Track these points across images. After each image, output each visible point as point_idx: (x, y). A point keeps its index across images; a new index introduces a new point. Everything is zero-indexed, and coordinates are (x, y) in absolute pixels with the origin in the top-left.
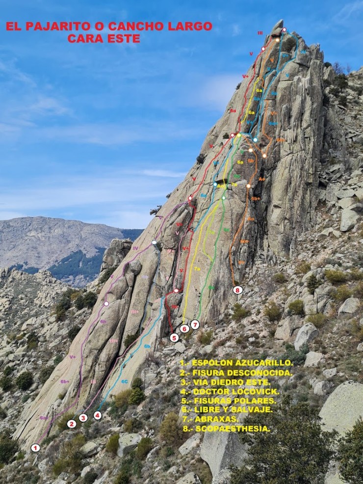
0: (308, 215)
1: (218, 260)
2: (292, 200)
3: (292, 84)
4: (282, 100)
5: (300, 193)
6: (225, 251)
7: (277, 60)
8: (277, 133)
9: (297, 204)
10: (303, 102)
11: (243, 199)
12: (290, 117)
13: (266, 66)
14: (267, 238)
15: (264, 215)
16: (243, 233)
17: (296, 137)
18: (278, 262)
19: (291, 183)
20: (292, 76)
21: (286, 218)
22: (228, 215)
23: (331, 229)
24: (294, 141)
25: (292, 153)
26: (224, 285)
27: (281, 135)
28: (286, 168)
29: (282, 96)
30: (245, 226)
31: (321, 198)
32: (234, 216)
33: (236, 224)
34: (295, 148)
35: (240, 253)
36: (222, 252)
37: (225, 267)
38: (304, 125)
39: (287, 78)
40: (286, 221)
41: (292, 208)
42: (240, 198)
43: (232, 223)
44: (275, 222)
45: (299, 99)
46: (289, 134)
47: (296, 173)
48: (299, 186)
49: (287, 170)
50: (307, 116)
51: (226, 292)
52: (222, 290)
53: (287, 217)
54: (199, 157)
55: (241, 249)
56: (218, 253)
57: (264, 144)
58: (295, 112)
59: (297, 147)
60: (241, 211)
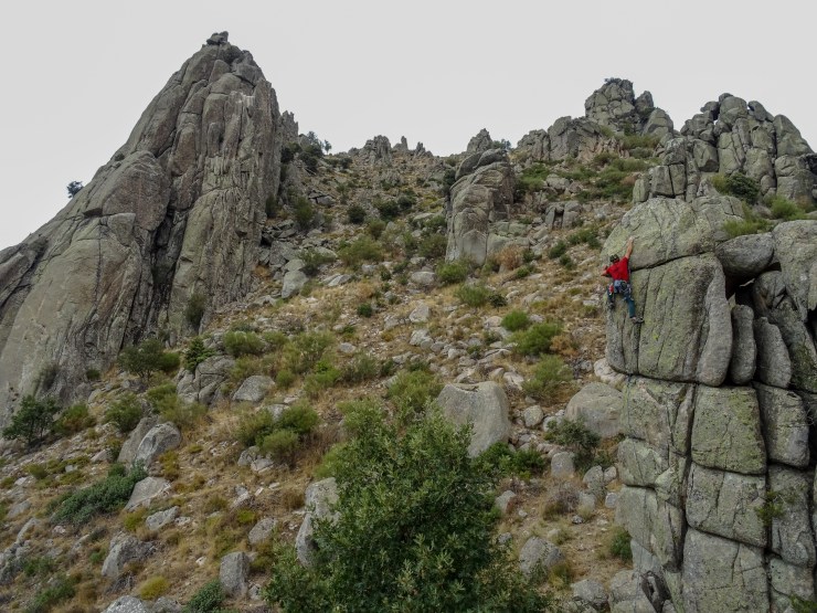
0: (238, 278)
1: (61, 335)
2: (211, 252)
3: (227, 98)
4: (211, 116)
5: (226, 244)
6: (78, 320)
7: (210, 68)
8: (200, 160)
9: (219, 259)
10: (242, 124)
11: (125, 241)
12: (221, 140)
13: (193, 73)
14: (166, 309)
15: (169, 276)
16: (118, 294)
17: (228, 167)
18: (178, 343)
19: (212, 228)
20: (228, 88)
21: (199, 279)
22: (93, 262)
23: (268, 297)
24: (224, 173)
25: (220, 188)
26: (65, 378)
27: (206, 163)
28: (207, 206)
29: (211, 110)
30: (124, 284)
31: (262, 259)
32: (104, 266)
33: (106, 279)
34: (225, 181)
35: (110, 326)
36: (71, 322)
37: (73, 347)
38: (242, 154)
39: (221, 90)
40: (199, 283)
41: (210, 264)
42: (120, 239)
43: (98, 276)
44: (180, 282)
45: (236, 119)
46: (217, 163)
47: (223, 214)
48: (226, 234)
49: (208, 209)
50: (246, 142)
51: (67, 391)
52: (59, 386)
53: (202, 276)
54: (72, 185)
55: (112, 321)
56: (64, 324)
57: (177, 171)
58: (228, 136)
59: (227, 181)
60: (117, 259)
